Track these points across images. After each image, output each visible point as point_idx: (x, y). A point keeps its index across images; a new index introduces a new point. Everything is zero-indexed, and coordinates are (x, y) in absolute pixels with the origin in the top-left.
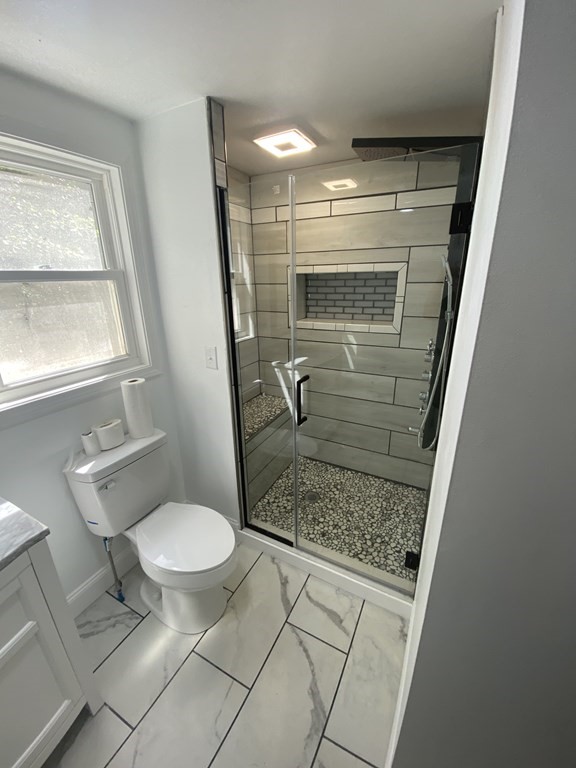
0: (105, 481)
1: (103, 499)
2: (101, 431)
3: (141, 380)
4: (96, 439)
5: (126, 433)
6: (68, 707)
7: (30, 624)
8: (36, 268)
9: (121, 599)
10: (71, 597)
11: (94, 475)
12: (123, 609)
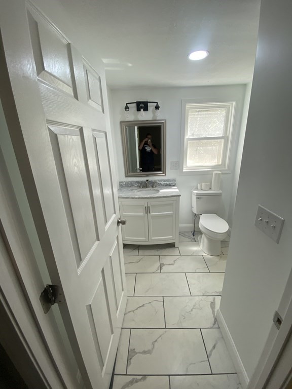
0: (199, 197)
1: (197, 201)
2: (203, 184)
3: (220, 172)
4: (201, 186)
5: (210, 189)
6: (171, 238)
7: (172, 212)
8: (203, 137)
9: (194, 235)
10: (181, 225)
11: (197, 194)
12: (192, 237)
